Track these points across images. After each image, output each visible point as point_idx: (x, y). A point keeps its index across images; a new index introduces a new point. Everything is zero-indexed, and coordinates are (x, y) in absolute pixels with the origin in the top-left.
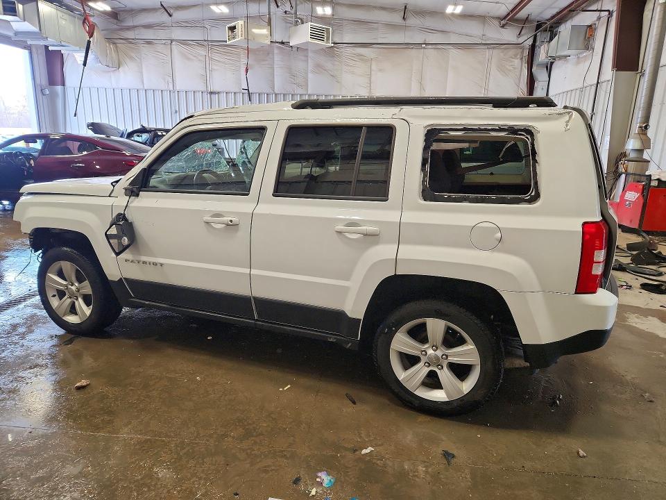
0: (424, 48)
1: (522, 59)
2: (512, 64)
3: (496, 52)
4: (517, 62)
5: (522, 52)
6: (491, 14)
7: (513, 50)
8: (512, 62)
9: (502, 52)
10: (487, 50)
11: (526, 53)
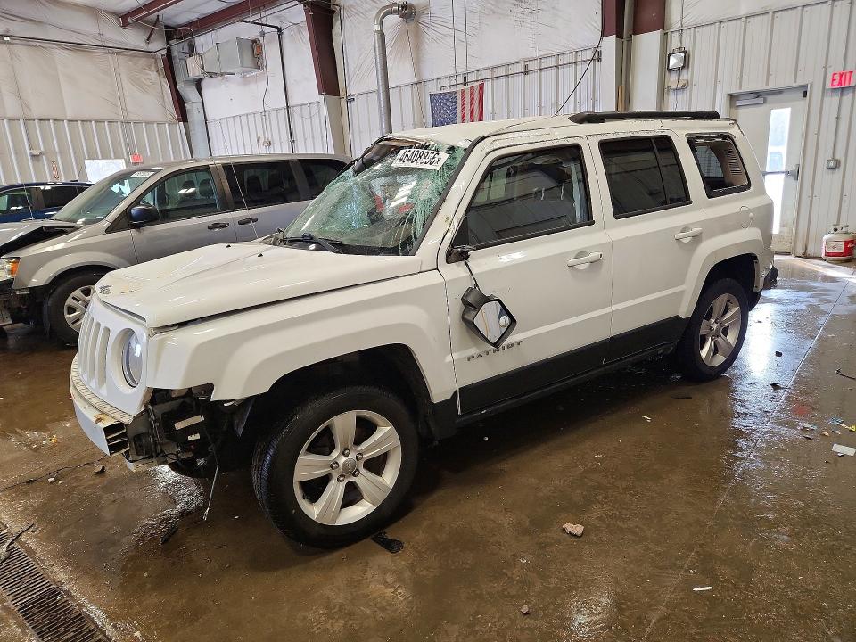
0: (7, 42)
1: (157, 71)
2: (149, 77)
3: (121, 59)
4: (153, 75)
5: (156, 63)
6: (104, 7)
7: (144, 59)
8: (147, 74)
9: (131, 60)
10: (109, 56)
11: (161, 65)
